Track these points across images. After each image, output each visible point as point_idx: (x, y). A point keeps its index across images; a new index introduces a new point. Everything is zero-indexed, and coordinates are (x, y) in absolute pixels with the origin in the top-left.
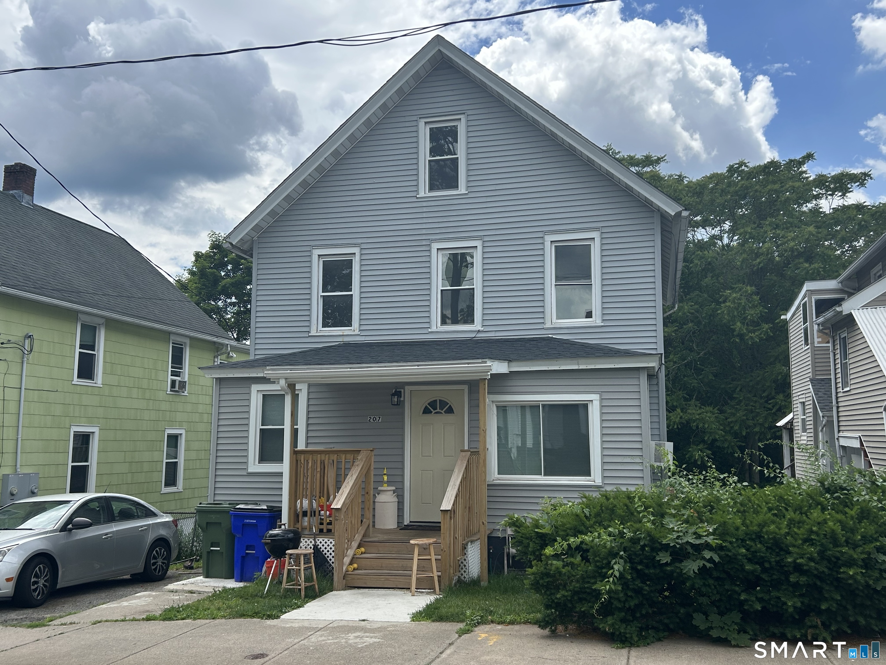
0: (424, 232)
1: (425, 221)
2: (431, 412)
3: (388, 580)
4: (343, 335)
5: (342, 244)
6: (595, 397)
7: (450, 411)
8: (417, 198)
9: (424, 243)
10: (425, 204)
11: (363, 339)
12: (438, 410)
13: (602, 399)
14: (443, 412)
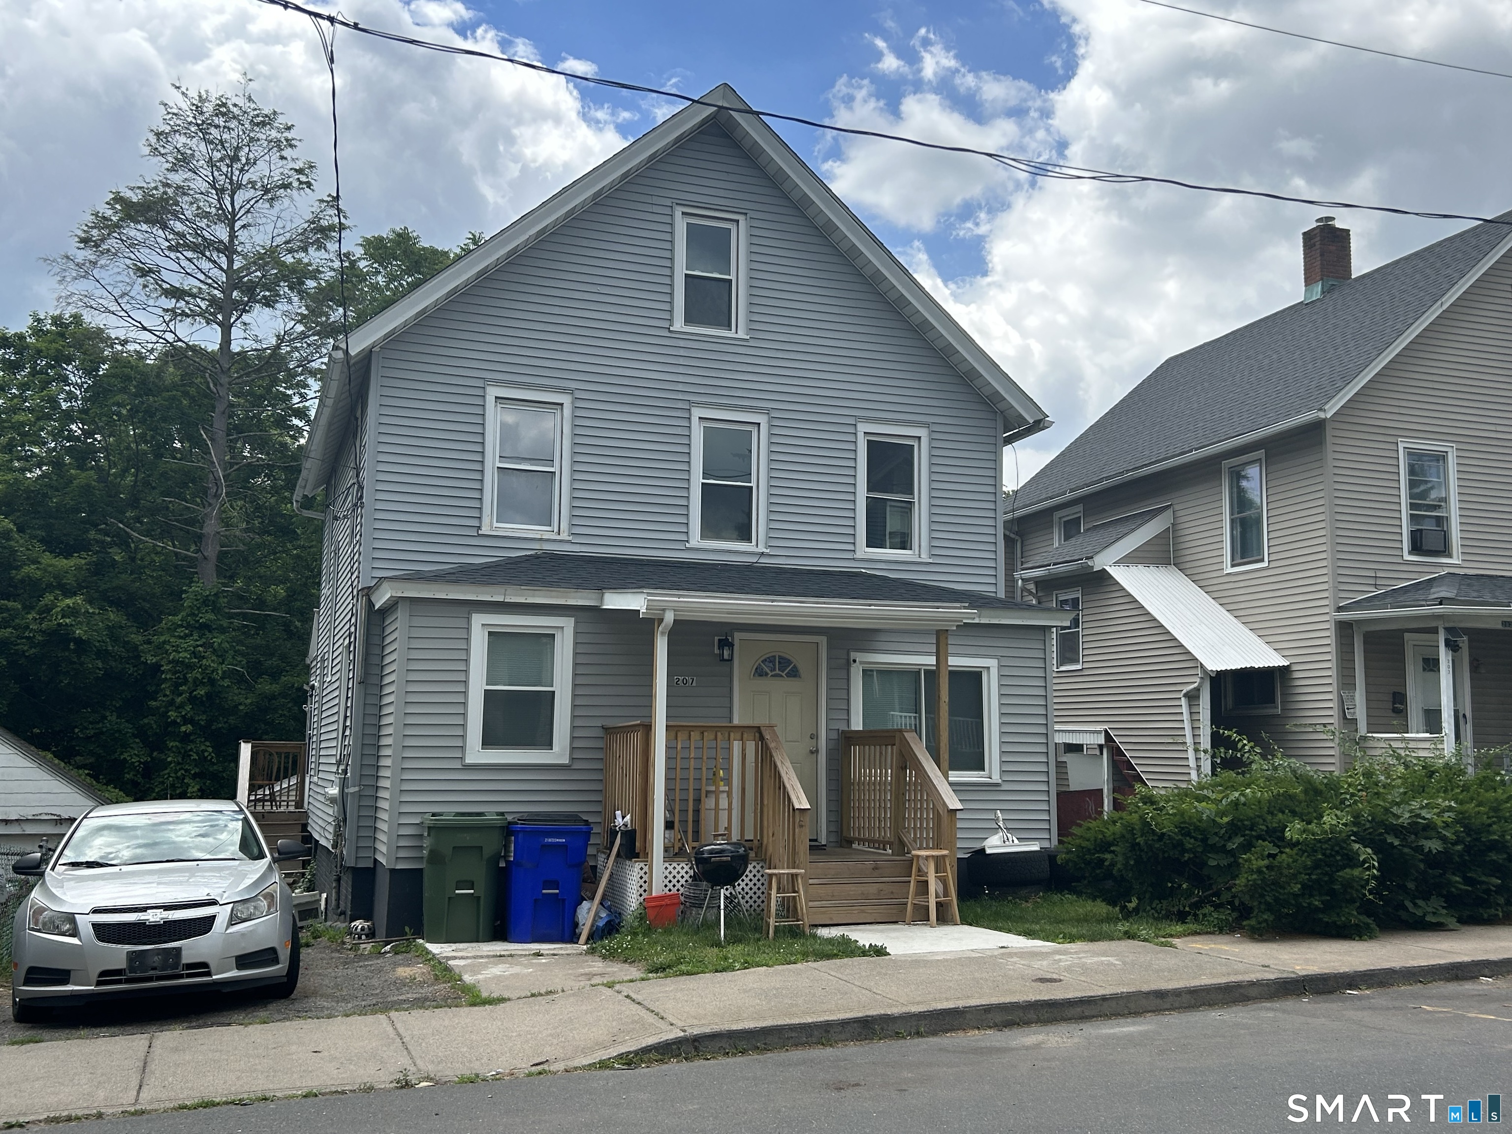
0: (680, 387)
1: (681, 370)
2: (767, 674)
3: (863, 911)
4: (541, 539)
5: (543, 386)
6: (992, 663)
7: (794, 673)
8: (670, 331)
9: (680, 405)
10: (682, 343)
11: (577, 548)
12: (777, 672)
13: (1000, 667)
14: (783, 674)
